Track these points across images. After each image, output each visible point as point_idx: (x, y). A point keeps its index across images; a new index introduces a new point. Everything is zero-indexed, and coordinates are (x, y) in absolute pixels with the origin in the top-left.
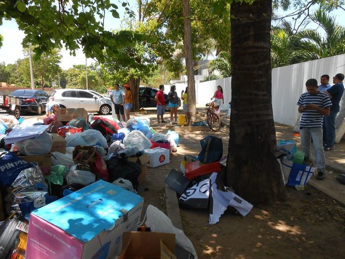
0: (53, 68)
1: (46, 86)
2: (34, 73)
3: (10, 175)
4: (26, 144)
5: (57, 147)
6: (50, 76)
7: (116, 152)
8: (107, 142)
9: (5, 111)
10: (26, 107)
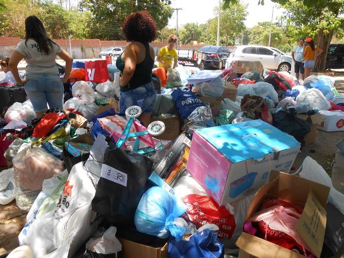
0: (238, 25)
1: (230, 44)
2: (220, 32)
3: (188, 109)
4: (203, 85)
5: (229, 94)
6: (235, 34)
7: (286, 107)
8: (279, 97)
9: (193, 65)
10: (210, 62)
